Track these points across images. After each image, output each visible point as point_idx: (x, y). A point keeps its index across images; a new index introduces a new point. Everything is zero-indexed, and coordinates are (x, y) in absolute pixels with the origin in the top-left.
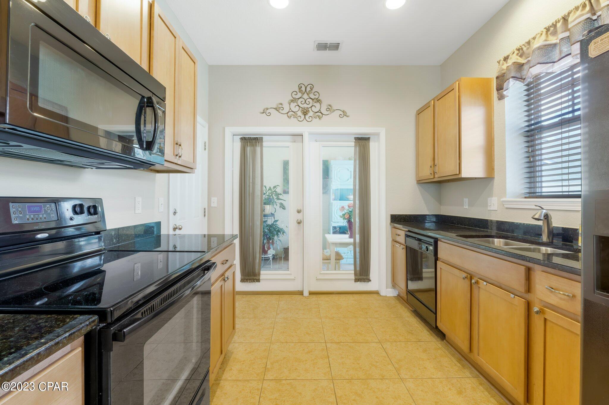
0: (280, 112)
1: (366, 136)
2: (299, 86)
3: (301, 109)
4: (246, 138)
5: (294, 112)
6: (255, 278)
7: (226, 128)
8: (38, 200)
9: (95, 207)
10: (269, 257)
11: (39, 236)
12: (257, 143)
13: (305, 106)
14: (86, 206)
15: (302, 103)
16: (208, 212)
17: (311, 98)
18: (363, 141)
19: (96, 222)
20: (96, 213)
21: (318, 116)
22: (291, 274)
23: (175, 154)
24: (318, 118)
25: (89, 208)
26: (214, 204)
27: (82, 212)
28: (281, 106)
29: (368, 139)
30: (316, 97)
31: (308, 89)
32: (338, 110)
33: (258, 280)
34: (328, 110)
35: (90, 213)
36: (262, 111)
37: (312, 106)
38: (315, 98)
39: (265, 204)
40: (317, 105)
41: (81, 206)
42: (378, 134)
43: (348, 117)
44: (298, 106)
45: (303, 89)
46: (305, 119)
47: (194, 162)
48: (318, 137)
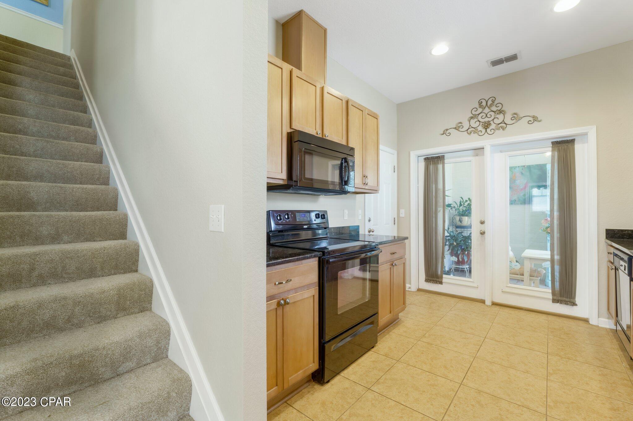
0: (459, 131)
1: (568, 139)
2: (480, 102)
3: (482, 123)
4: (429, 158)
5: (474, 128)
6: (438, 280)
7: (411, 152)
8: (301, 212)
9: (324, 215)
10: (464, 268)
11: (304, 227)
12: (439, 161)
13: (487, 119)
14: (320, 215)
15: (483, 117)
16: (398, 221)
17: (492, 111)
18: (564, 145)
19: (325, 223)
20: (324, 218)
21: (502, 127)
22: (473, 282)
23: (363, 183)
24: (502, 129)
25: (322, 215)
26: (403, 215)
27: (319, 217)
28: (460, 125)
29: (572, 141)
30: (499, 108)
31: (490, 102)
32: (527, 117)
33: (441, 283)
34: (513, 119)
35: (322, 218)
36: (442, 133)
37: (495, 118)
38: (497, 110)
39: (463, 215)
40: (501, 117)
41: (318, 214)
42: (586, 134)
43: (540, 121)
44: (479, 121)
45: (484, 104)
46: (486, 132)
47: (377, 186)
48: (502, 148)
